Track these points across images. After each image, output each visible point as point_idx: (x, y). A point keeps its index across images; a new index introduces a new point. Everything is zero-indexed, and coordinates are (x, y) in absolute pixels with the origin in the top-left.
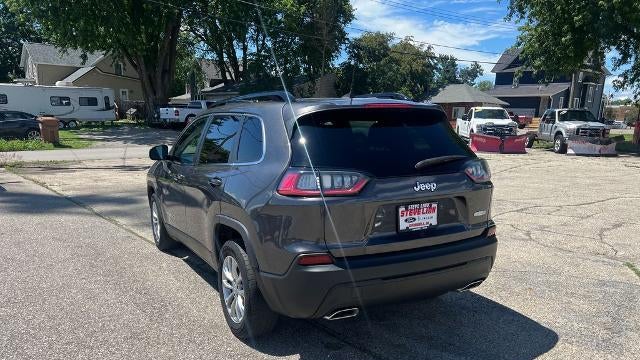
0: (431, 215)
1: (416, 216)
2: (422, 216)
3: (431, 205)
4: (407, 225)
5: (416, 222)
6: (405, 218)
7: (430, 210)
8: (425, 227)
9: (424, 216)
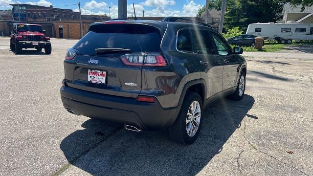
0: (103, 77)
1: (95, 76)
2: (98, 77)
3: (102, 73)
4: (91, 79)
5: (95, 79)
6: (90, 75)
7: (102, 75)
8: (99, 83)
9: (99, 77)
